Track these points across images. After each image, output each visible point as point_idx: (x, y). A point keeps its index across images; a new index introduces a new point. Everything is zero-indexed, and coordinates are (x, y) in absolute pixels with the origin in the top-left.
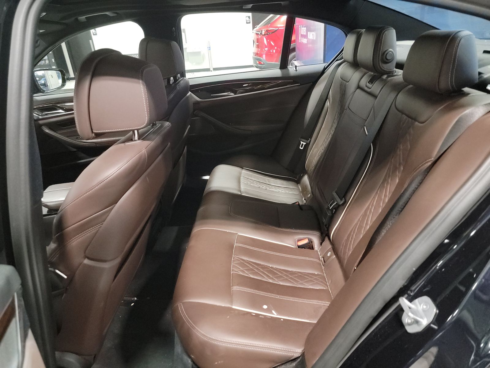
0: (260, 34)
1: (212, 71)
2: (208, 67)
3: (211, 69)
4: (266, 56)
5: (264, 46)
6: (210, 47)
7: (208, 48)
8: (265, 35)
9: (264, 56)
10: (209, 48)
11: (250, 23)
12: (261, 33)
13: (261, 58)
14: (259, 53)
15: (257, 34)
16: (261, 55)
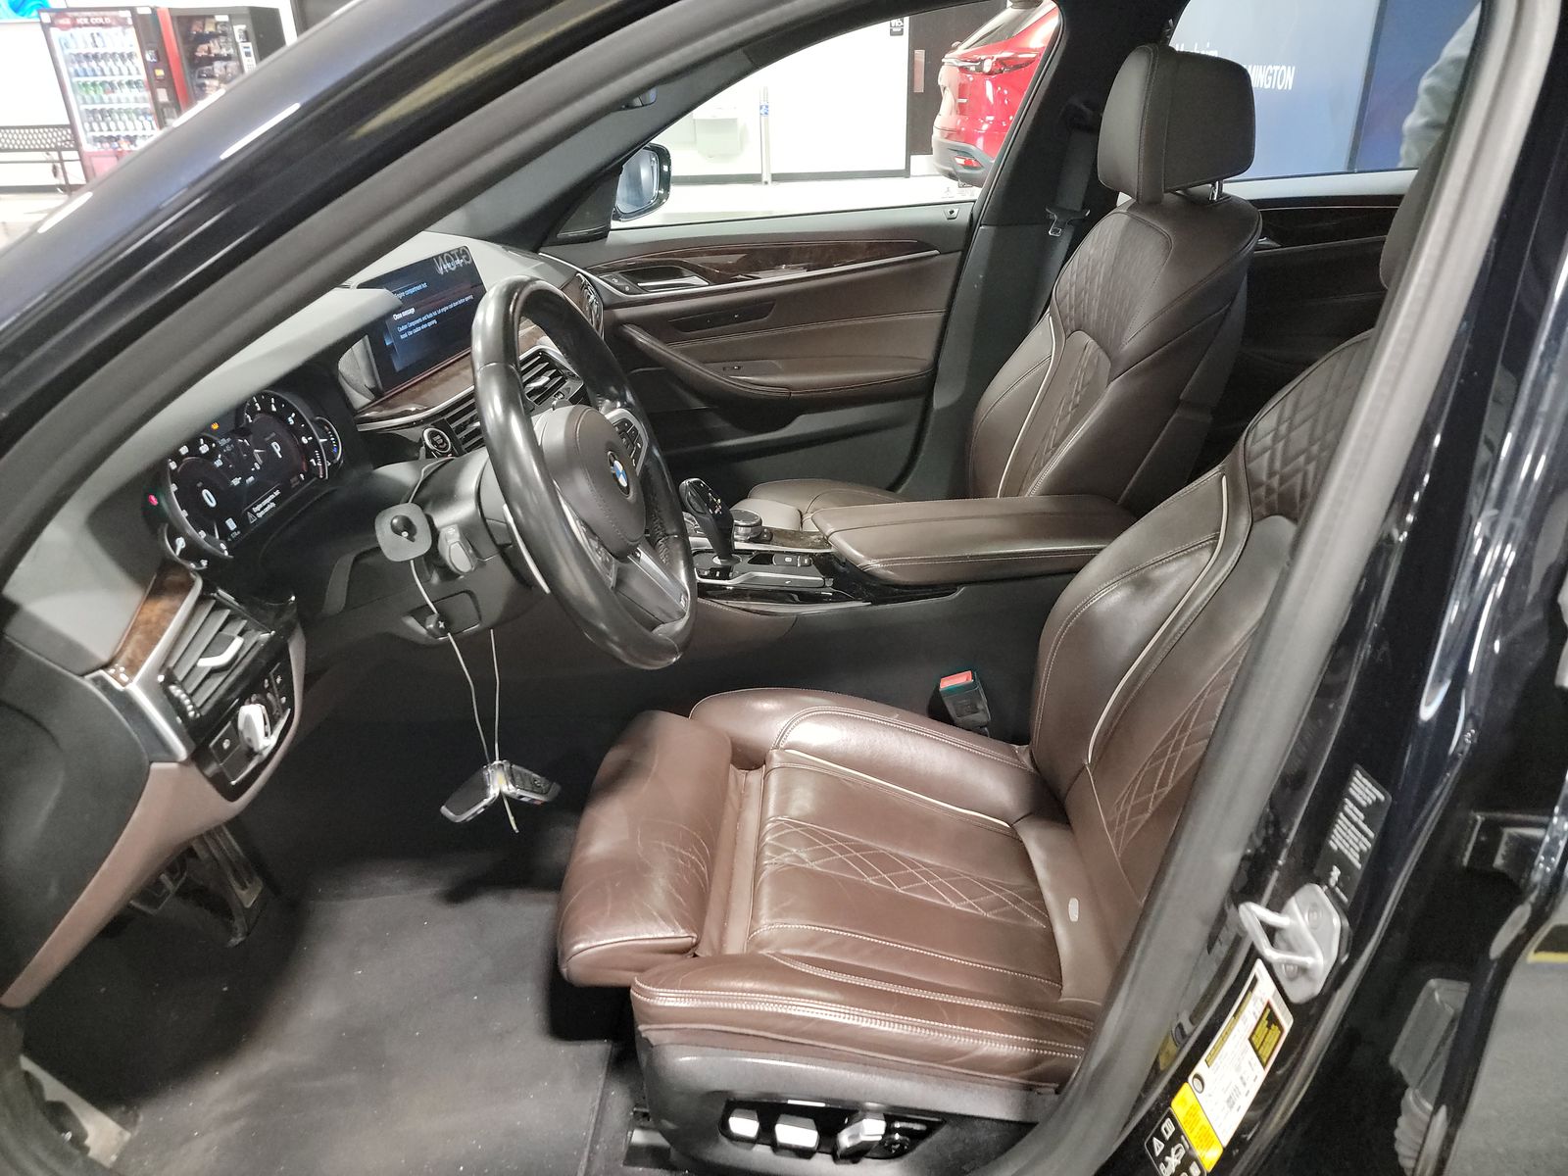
0: (973, 69)
1: (766, 183)
2: (756, 171)
3: (766, 177)
4: (985, 142)
5: (984, 108)
6: (767, 107)
7: (761, 108)
8: (990, 73)
9: (980, 141)
10: (765, 110)
11: (901, 33)
12: (980, 69)
13: (972, 147)
14: (963, 129)
15: (963, 69)
16: (970, 138)
